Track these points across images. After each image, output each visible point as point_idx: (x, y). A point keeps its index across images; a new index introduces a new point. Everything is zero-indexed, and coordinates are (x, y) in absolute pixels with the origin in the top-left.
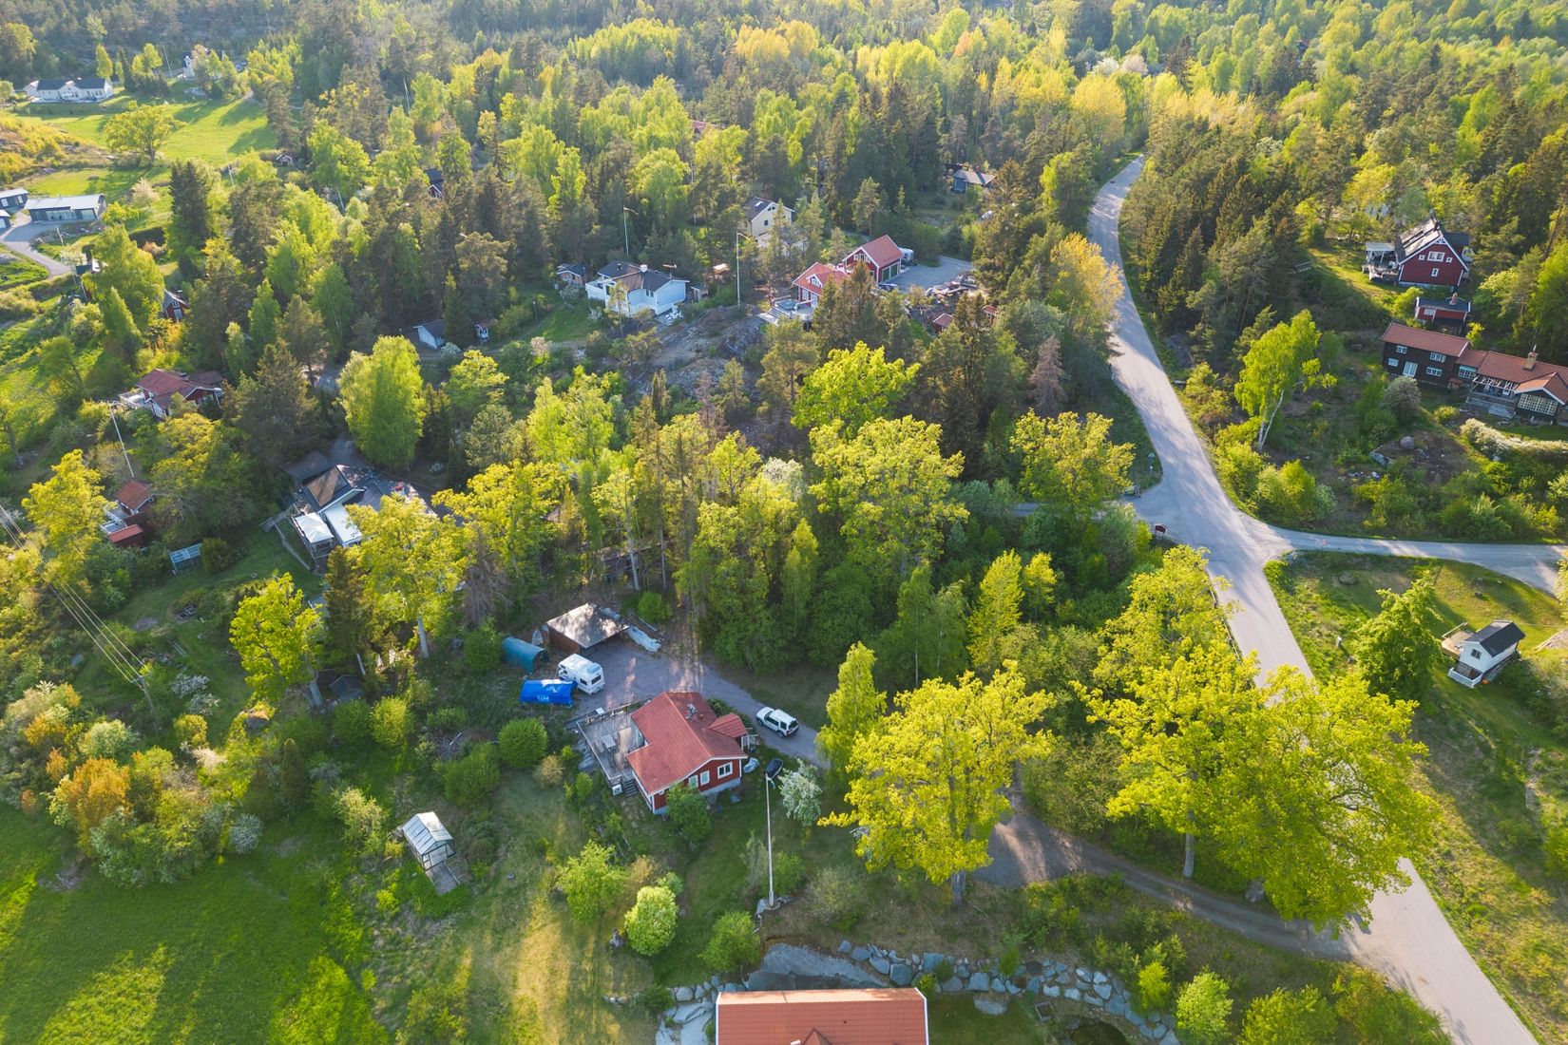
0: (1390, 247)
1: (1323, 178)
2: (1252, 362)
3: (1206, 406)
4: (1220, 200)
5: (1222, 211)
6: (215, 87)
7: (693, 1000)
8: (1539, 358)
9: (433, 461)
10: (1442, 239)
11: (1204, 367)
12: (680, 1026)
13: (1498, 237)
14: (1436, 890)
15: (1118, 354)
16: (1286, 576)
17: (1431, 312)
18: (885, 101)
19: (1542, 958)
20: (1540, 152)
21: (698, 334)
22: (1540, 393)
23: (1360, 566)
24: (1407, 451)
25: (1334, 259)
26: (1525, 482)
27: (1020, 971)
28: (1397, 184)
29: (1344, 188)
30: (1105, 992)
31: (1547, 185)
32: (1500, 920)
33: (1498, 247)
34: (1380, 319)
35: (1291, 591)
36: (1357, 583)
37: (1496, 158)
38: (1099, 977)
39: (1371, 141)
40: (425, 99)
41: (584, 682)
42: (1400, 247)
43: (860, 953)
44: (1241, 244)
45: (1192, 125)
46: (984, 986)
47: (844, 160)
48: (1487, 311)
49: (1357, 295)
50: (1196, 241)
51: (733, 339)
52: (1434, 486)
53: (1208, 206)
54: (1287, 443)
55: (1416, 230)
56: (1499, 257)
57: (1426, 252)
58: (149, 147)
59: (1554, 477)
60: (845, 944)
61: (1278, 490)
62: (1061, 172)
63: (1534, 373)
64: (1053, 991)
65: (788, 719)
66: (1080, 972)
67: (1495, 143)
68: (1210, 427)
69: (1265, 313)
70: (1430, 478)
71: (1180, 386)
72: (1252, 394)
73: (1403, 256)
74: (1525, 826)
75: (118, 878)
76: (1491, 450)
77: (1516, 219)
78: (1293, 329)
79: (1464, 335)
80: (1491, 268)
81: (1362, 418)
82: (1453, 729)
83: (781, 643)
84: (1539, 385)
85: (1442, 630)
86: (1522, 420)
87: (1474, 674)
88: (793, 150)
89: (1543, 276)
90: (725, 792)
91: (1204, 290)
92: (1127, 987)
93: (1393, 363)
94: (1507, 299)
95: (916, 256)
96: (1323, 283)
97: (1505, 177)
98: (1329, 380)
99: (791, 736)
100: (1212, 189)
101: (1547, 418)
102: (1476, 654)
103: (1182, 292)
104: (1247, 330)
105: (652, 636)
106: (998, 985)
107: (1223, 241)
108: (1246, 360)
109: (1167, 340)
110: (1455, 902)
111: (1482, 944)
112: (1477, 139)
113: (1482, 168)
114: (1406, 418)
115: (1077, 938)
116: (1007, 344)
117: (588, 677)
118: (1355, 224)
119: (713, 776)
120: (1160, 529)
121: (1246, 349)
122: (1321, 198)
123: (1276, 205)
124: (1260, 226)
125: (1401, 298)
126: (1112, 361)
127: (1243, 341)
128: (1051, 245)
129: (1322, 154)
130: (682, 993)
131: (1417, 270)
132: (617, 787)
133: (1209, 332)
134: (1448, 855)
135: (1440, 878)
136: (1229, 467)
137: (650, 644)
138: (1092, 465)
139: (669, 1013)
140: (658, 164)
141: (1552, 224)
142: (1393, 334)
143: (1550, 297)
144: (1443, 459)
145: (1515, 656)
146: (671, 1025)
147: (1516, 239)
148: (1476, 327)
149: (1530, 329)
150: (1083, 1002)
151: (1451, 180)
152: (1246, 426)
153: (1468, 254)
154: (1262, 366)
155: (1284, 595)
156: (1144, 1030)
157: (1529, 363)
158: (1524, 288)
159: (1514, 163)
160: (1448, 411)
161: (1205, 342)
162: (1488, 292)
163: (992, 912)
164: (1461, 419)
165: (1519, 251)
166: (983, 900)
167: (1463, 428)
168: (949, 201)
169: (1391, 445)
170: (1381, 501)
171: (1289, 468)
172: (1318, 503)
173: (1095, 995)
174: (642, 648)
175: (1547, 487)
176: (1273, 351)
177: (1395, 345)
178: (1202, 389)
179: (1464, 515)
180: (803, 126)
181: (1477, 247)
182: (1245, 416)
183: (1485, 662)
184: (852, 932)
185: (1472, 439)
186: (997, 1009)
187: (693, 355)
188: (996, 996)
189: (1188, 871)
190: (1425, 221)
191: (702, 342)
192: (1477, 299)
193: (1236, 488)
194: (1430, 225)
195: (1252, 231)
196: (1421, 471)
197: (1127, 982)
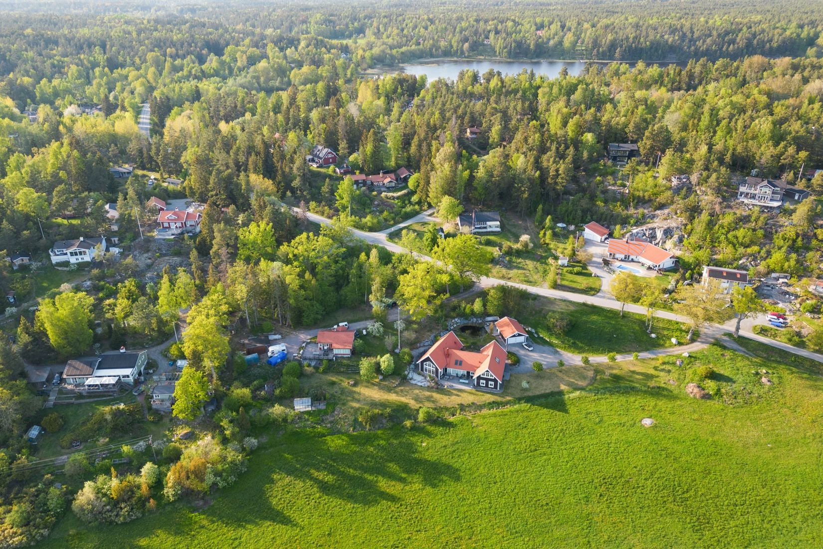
0: (311, 157)
3: (325, 213)
7: (408, 372)
10: (328, 150)
11: (313, 203)
16: (391, 240)
17: (342, 171)
22: (390, 182)
24: (378, 205)
26: (406, 202)
30: (459, 321)
35: (397, 242)
38: (456, 319)
42: (315, 156)
43: (422, 345)
48: (356, 166)
52: (393, 210)
57: (327, 155)
59: (410, 199)
61: (372, 223)
63: (384, 178)
64: (453, 327)
65: (346, 323)
66: (453, 321)
73: (321, 158)
76: (393, 198)
79: (356, 174)
84: (388, 180)
86: (393, 189)
94: (359, 162)
101: (397, 187)
115: (446, 317)
125: (331, 170)
128: (248, 179)
130: (406, 373)
131: (328, 161)
137: (278, 337)
139: (408, 378)
144: (386, 204)
146: (411, 379)
148: (357, 172)
150: (458, 326)
152: (346, 212)
156: (470, 322)
157: (381, 175)
160: (375, 193)
164: (379, 194)
167: (382, 195)
169: (374, 205)
174: (276, 340)
175: (411, 201)
184: (417, 342)
185: (387, 197)
192: (351, 164)
197: (463, 315)
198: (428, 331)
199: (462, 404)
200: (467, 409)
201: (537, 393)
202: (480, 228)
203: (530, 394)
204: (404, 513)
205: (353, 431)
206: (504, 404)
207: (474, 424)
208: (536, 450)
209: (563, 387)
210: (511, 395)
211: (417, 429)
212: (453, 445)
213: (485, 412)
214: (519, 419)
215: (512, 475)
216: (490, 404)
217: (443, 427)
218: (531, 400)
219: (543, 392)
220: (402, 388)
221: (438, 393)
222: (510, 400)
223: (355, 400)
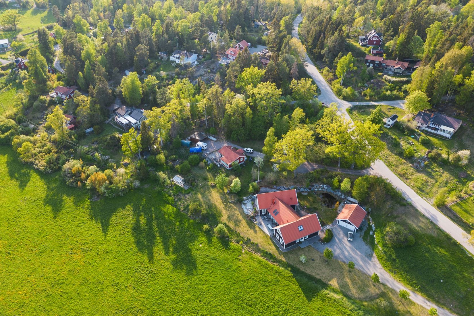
0: (364, 37)
1: (348, 21)
2: (339, 66)
3: (328, 77)
4: (326, 27)
5: (327, 30)
6: (23, 4)
7: (247, 199)
8: (399, 61)
9: (144, 104)
10: (376, 35)
11: (327, 68)
12: (246, 204)
13: (389, 33)
14: (385, 163)
15: (308, 66)
16: (351, 111)
17: (375, 52)
18: (236, 3)
19: (404, 171)
20: (396, 12)
21: (204, 68)
22: (399, 68)
23: (365, 108)
24: (372, 83)
25: (351, 40)
26: (397, 87)
27: (310, 187)
28: (365, 21)
29: (353, 23)
30: (326, 188)
31: (398, 20)
32: (396, 166)
33: (388, 35)
34: (363, 54)
35: (352, 114)
36: (365, 111)
37: (386, 13)
38: (325, 186)
39: (356, 9)
40: (97, 6)
41: (203, 147)
42: (367, 37)
43: (278, 188)
44: (333, 38)
45: (315, 8)
46: (303, 190)
47: (228, 20)
48: (387, 51)
49: (358, 49)
50: (322, 38)
51: (213, 68)
52: (378, 90)
53: (323, 29)
54: (347, 84)
55: (370, 32)
56: (389, 38)
57: (373, 38)
58: (15, 24)
59: (403, 86)
60: (275, 186)
61: (347, 93)
62: (285, 22)
63: (398, 64)
64: (317, 189)
65: (251, 150)
66: (321, 185)
67: (386, 9)
68: (330, 81)
69: (340, 54)
70: (377, 89)
71: (321, 73)
72: (340, 72)
73: (367, 39)
74: (400, 150)
75: (109, 196)
76: (390, 81)
77: (392, 29)
78: (347, 57)
79: (382, 56)
80: (387, 40)
81: (362, 77)
82: (386, 136)
83: (246, 134)
84: (399, 66)
85: (383, 117)
86: (396, 75)
87: (389, 125)
88: (215, 18)
89: (398, 42)
90: (242, 164)
91: (325, 49)
92: (331, 186)
93: (368, 64)
94: (391, 47)
95: (251, 45)
96: (350, 47)
97: (389, 19)
98: (355, 68)
99: (252, 153)
100: (323, 24)
101: (401, 74)
102: (389, 121)
103: (319, 50)
104: (336, 58)
105: (214, 137)
106: (306, 190)
107: (328, 37)
108: (338, 65)
109: (316, 62)
110: (388, 164)
111: (394, 170)
112: (381, 8)
113: (383, 16)
114: (371, 77)
115: (320, 180)
116: (285, 64)
117: (204, 146)
118: (356, 32)
119: (239, 161)
120: (323, 103)
121: (337, 62)
122: (347, 26)
123: (339, 28)
124: (336, 33)
125: (368, 49)
126: (306, 68)
127: (336, 61)
128: (289, 40)
129: (346, 14)
130: (245, 198)
131: (371, 42)
132: (219, 166)
133: (327, 60)
134: (387, 157)
135: (386, 160)
136: (335, 89)
137: (214, 139)
138: (308, 90)
139: (243, 202)
140: (183, 24)
141: (400, 29)
142: (367, 58)
143: (400, 46)
144: (379, 84)
145: (397, 121)
146: (244, 204)
147: (393, 33)
148: (385, 55)
149: (396, 54)
150: (322, 191)
151: (377, 19)
152: (338, 80)
153: (382, 38)
154: (342, 66)
155: (351, 115)
156: (335, 193)
157: (397, 62)
158: (395, 44)
159: (391, 15)
160: (380, 74)
161: (326, 62)
162: (387, 46)
163: (302, 178)
164: (383, 75)
165: (393, 36)
166: (300, 176)
167: (384, 77)
168: (254, 30)
169: (369, 82)
170: (368, 94)
171: (349, 88)
172: (355, 95)
173: (324, 189)
174: (212, 140)
175: (401, 88)
176: (344, 62)
177: (368, 60)
178: (327, 73)
179: (385, 95)
180: (216, 11)
181: (384, 36)
182: (337, 78)
183: (391, 123)
184: (276, 184)
185: (385, 80)
186: (306, 194)
187: (204, 73)
188: (306, 192)
189: (339, 166)
190: (371, 30)
191: (205, 69)
192: (384, 48)
193: (337, 94)
194: (373, 31)
195: (335, 34)
196: (375, 87)
197: (331, 185)
198: (294, 182)
199: (250, 240)
200: (250, 245)
201: (308, 271)
202: (431, 128)
203: (302, 268)
204: (143, 272)
205: (183, 211)
206: (275, 260)
207: (240, 257)
208: (251, 306)
209: (334, 283)
210: (289, 259)
211: (208, 234)
212: (212, 259)
213: (258, 256)
214: (270, 278)
215: (215, 306)
216: (267, 253)
217: (222, 244)
218: (296, 272)
219: (314, 274)
220: (233, 205)
221: (247, 223)
222: (282, 261)
223: (203, 195)
